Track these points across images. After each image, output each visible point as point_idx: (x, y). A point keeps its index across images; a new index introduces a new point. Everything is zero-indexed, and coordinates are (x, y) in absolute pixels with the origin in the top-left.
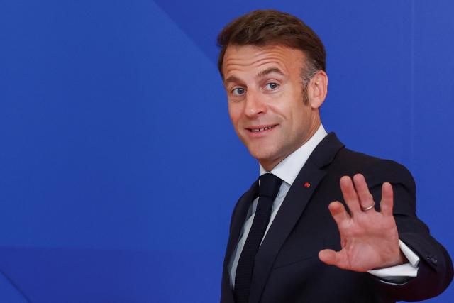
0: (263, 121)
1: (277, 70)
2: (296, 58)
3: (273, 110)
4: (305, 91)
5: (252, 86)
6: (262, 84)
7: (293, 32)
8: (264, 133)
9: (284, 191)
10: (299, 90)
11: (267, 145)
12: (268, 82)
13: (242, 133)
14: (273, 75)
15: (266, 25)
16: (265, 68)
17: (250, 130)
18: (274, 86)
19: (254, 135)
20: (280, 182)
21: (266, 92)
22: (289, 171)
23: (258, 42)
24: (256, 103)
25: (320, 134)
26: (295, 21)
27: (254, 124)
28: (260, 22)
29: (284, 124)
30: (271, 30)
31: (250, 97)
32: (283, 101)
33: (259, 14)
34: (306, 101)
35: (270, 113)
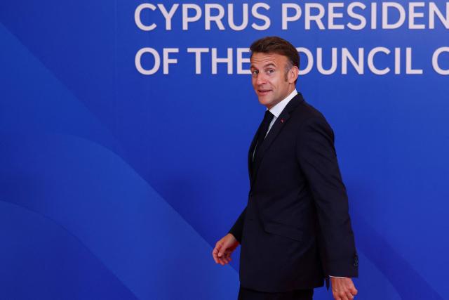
0: (266, 87)
1: (273, 65)
2: (283, 60)
3: (270, 83)
4: (286, 75)
5: (262, 71)
6: (266, 70)
7: (283, 48)
8: (265, 93)
9: (274, 120)
10: (283, 74)
11: (268, 98)
12: (269, 70)
13: (257, 92)
14: (271, 67)
15: (271, 44)
16: (267, 63)
17: (260, 91)
18: (271, 71)
19: (261, 93)
20: (273, 116)
21: (268, 74)
22: (277, 111)
23: (265, 51)
24: (262, 79)
25: (294, 93)
26: (285, 43)
27: (261, 88)
28: (268, 42)
29: (275, 90)
30: (272, 46)
31: (260, 76)
32: (275, 79)
33: (269, 38)
34: (286, 80)
35: (268, 84)
